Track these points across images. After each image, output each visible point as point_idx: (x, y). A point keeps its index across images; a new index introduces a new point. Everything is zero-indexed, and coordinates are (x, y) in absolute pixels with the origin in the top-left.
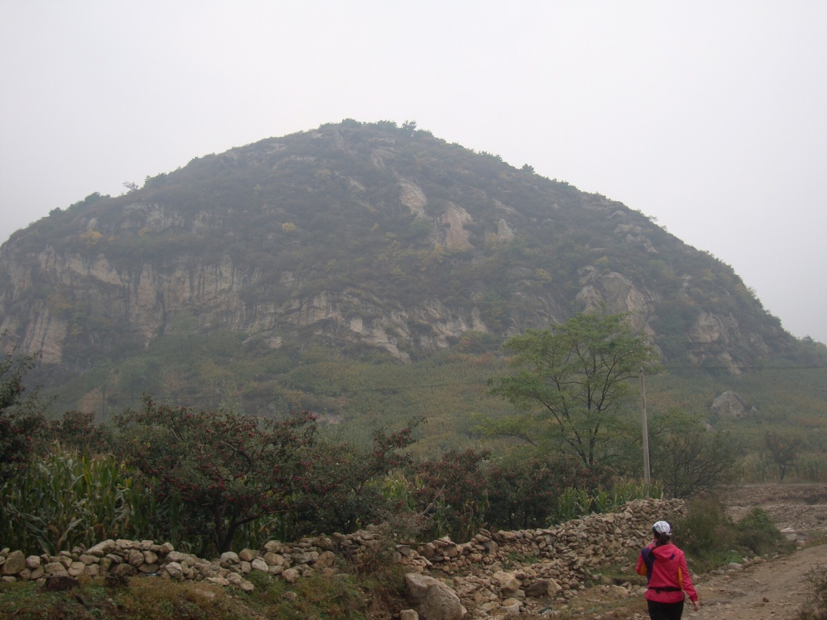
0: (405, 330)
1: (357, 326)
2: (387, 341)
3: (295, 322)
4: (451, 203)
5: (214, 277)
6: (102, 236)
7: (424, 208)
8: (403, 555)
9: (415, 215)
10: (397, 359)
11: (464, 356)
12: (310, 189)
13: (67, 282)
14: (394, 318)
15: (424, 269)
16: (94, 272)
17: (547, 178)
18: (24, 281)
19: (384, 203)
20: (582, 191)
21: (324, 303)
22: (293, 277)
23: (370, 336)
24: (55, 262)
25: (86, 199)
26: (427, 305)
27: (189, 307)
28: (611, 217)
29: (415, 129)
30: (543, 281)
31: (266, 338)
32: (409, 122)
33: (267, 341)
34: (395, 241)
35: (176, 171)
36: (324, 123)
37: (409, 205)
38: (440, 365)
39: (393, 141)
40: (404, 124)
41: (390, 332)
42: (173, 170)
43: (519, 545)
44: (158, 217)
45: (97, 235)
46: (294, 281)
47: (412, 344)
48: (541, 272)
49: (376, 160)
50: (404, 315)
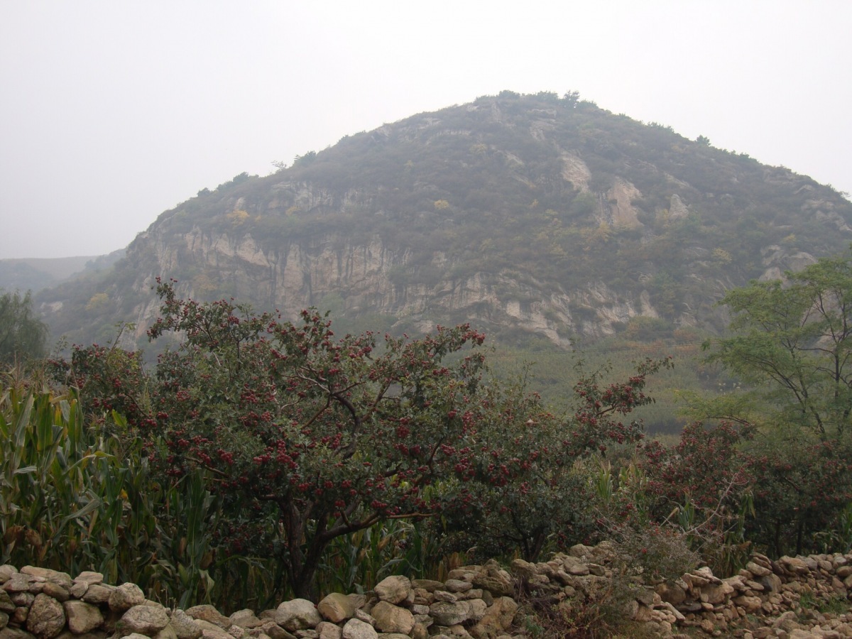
0: (566, 315)
1: (514, 310)
2: (546, 326)
3: (447, 305)
4: (618, 178)
5: (363, 258)
6: (249, 216)
7: (589, 183)
8: (641, 603)
9: (578, 191)
10: (557, 346)
11: (632, 344)
12: (465, 165)
13: (214, 263)
14: (554, 301)
15: (587, 248)
16: (240, 253)
17: (725, 150)
18: (171, 262)
19: (544, 178)
20: (764, 164)
21: (478, 285)
22: (446, 257)
23: (528, 321)
24: (202, 243)
25: (235, 179)
26: (591, 288)
27: (336, 289)
28: (797, 192)
29: (578, 100)
30: (721, 263)
31: (416, 321)
32: (572, 92)
33: (417, 325)
34: (556, 219)
35: (326, 150)
36: (480, 96)
37: (571, 180)
38: (605, 353)
39: (554, 112)
40: (566, 95)
41: (549, 317)
42: (323, 149)
43: (813, 581)
44: (306, 196)
45: (244, 214)
46: (447, 262)
47: (574, 330)
48: (718, 251)
49: (536, 133)
50: (565, 298)
